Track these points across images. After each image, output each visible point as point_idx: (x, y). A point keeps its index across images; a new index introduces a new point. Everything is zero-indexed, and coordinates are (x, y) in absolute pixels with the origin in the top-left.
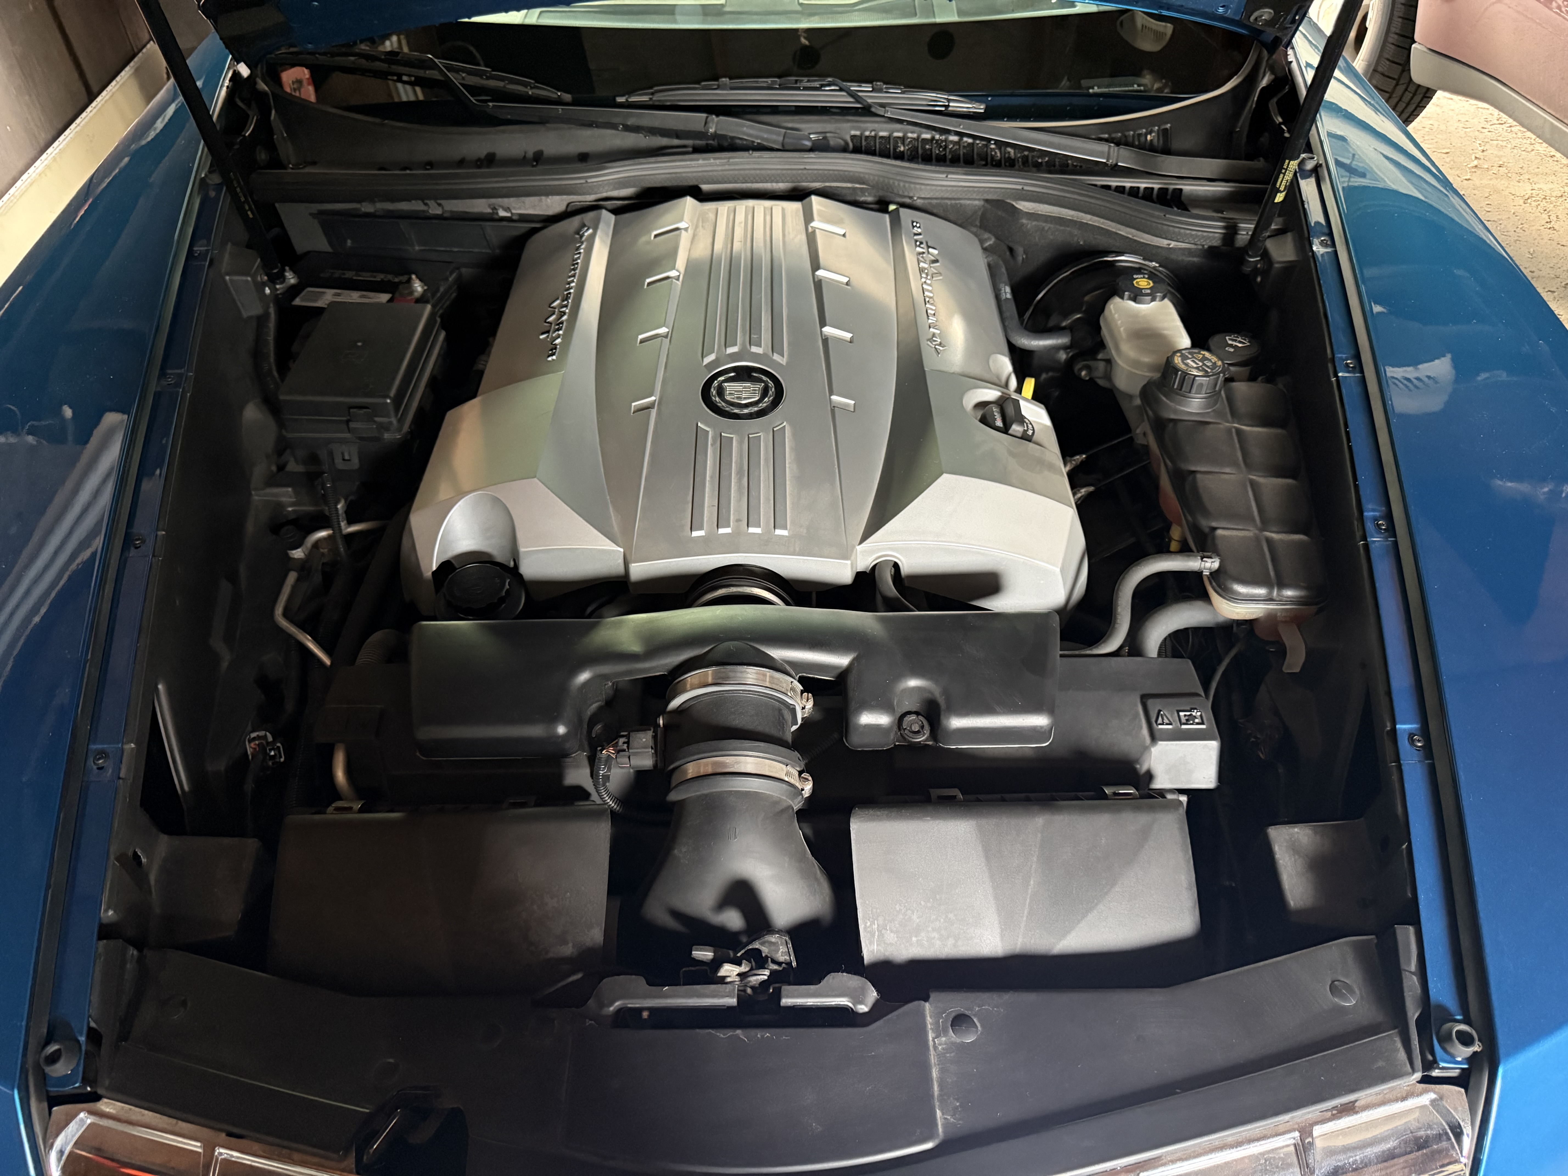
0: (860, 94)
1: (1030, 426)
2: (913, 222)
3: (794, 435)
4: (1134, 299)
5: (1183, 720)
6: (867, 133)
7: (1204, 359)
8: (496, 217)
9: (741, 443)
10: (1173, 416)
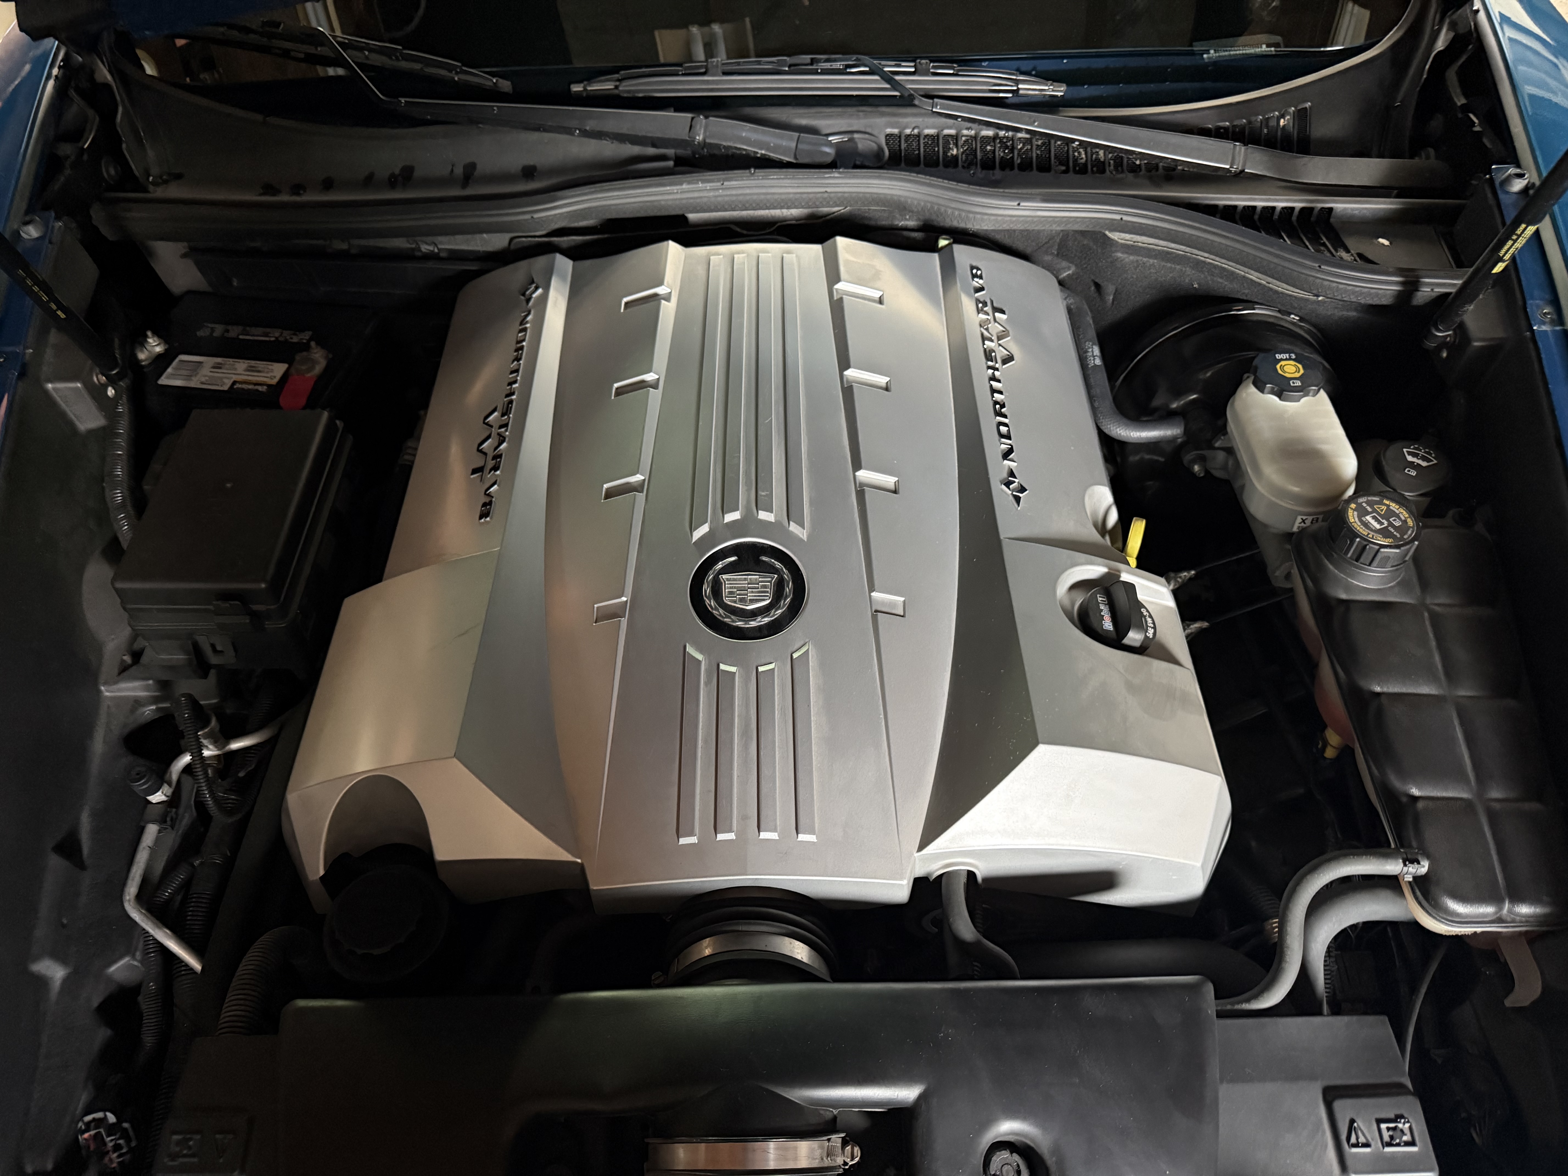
0: (897, 78)
1: (1149, 620)
2: (972, 268)
3: (822, 664)
4: (1280, 395)
5: (1386, 1138)
6: (908, 131)
7: (1390, 514)
8: (418, 254)
9: (746, 681)
10: (1343, 596)
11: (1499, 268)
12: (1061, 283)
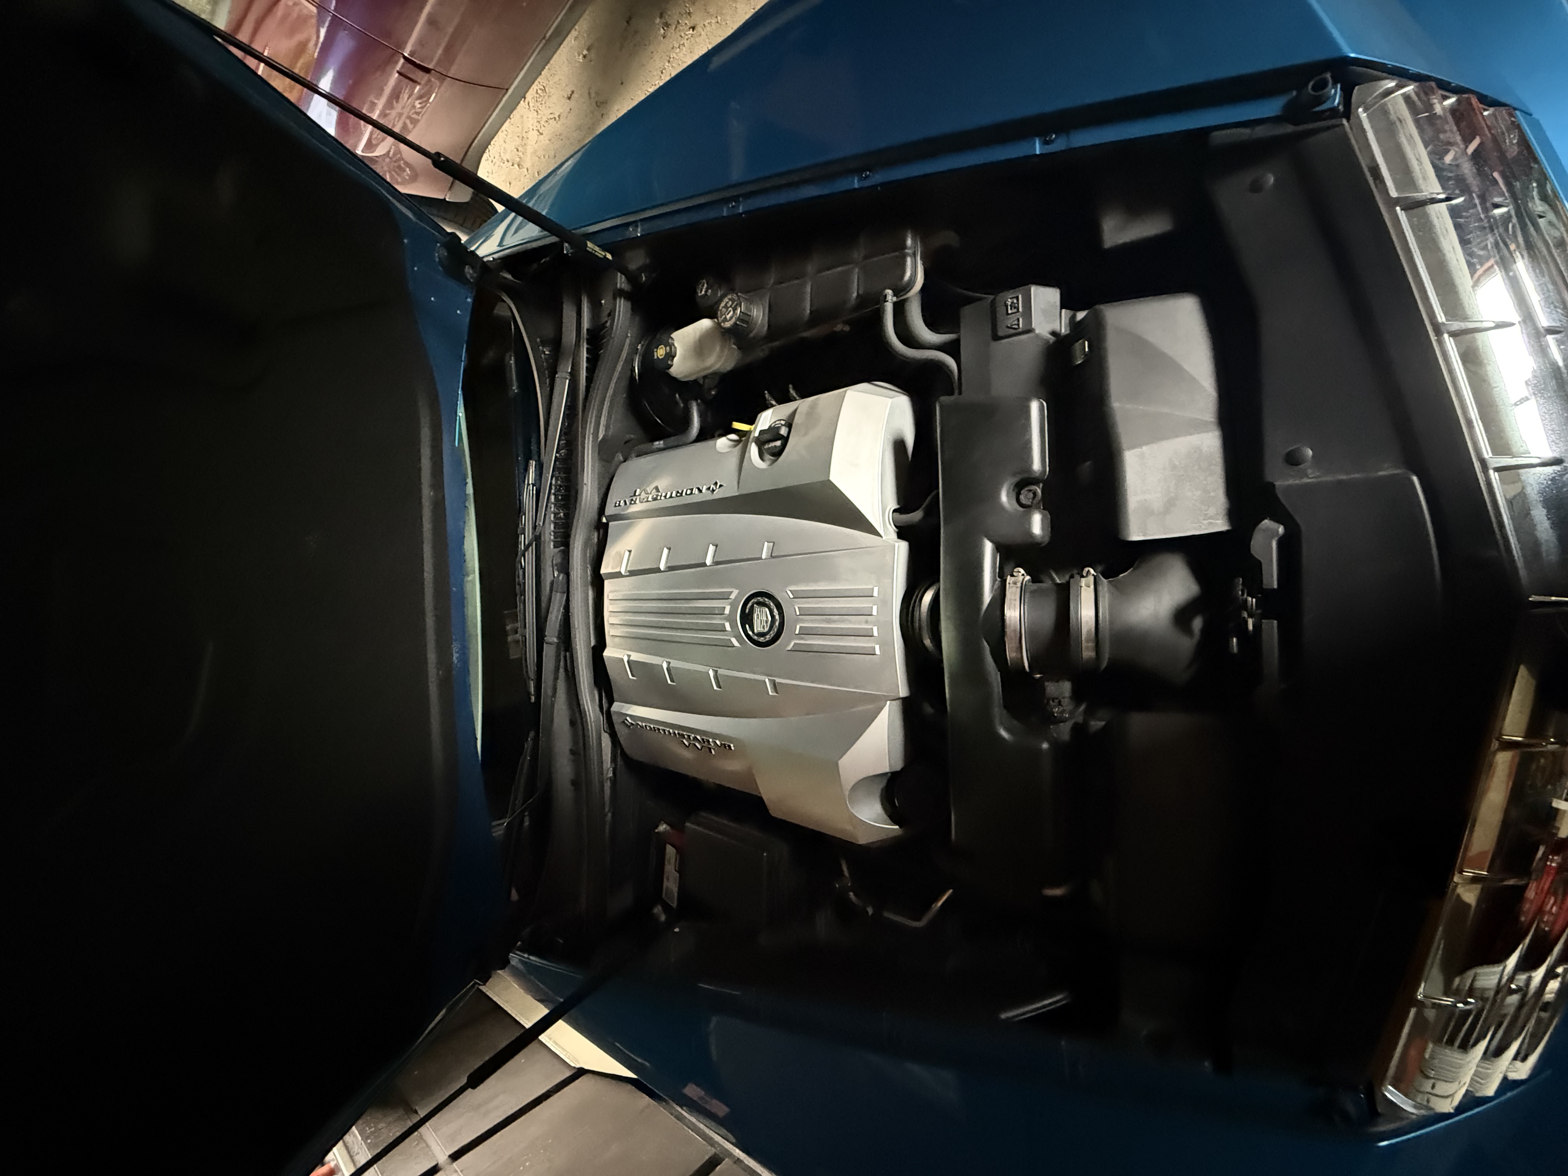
0: (527, 543)
1: (777, 422)
2: (615, 506)
3: (796, 583)
4: (674, 357)
5: (1015, 310)
6: (552, 537)
7: (726, 307)
8: (613, 779)
9: (803, 621)
10: (766, 328)
11: (609, 256)
12: (625, 461)
